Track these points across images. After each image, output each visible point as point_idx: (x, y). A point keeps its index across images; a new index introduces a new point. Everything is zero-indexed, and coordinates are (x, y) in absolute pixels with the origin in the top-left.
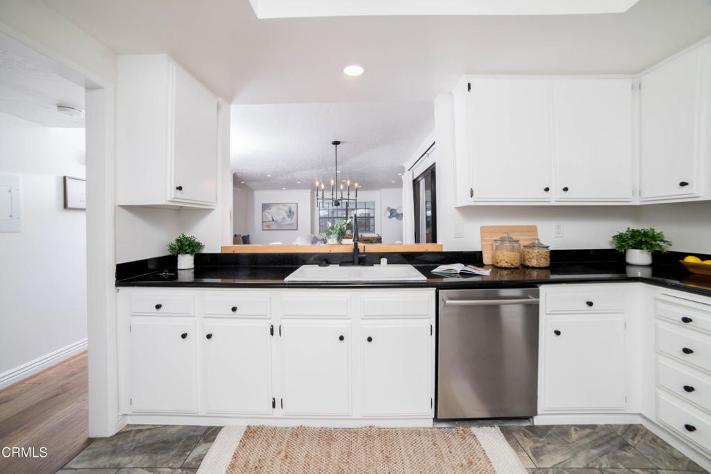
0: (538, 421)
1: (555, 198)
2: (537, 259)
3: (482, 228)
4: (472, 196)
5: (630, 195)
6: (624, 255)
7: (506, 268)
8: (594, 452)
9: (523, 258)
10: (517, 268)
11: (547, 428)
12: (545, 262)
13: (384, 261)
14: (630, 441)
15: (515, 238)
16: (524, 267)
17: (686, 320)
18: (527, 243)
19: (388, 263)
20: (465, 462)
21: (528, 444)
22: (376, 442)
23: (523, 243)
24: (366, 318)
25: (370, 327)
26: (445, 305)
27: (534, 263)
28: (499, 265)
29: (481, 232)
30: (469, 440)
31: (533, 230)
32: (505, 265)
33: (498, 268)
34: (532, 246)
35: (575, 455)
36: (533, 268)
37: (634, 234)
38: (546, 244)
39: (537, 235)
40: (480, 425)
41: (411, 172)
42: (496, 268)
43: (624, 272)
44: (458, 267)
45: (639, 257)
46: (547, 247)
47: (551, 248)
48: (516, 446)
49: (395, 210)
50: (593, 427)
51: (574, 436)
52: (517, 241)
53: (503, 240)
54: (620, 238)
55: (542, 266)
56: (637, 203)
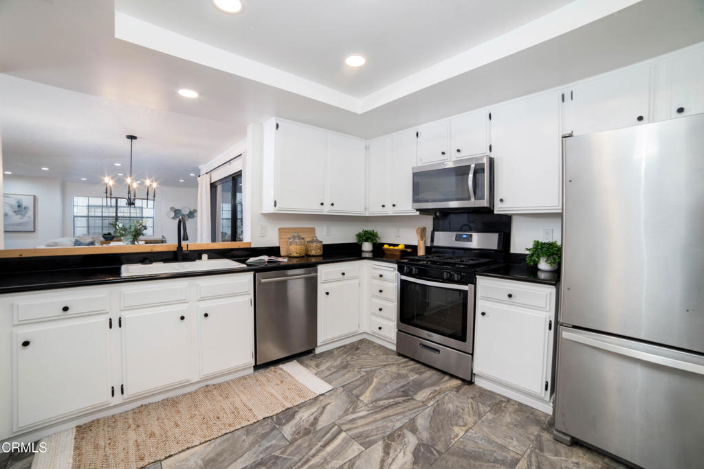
0: (318, 351)
1: (326, 210)
2: (315, 250)
3: (279, 229)
4: (275, 206)
5: (363, 210)
6: (360, 246)
7: (296, 257)
8: (344, 356)
9: (307, 250)
10: (303, 257)
11: (322, 353)
12: (319, 252)
13: (205, 256)
14: (360, 346)
15: (302, 236)
16: (308, 256)
17: (381, 276)
18: (309, 240)
19: (208, 259)
20: (279, 382)
21: (313, 363)
22: (215, 392)
23: (307, 240)
24: (203, 299)
25: (205, 306)
26: (260, 283)
27: (313, 253)
28: (292, 255)
29: (279, 232)
30: (279, 372)
31: (312, 230)
32: (295, 255)
33: (291, 257)
34: (312, 241)
35: (336, 360)
36: (313, 256)
37: (366, 232)
38: (321, 240)
39: (315, 234)
40: (283, 363)
41: (208, 175)
42: (289, 257)
43: (361, 255)
44: (266, 258)
45: (367, 247)
46: (321, 242)
47: (324, 243)
48: (307, 366)
49: (180, 210)
50: (345, 346)
51: (336, 352)
52: (303, 238)
53: (294, 237)
54: (359, 236)
55: (318, 254)
56: (367, 215)
